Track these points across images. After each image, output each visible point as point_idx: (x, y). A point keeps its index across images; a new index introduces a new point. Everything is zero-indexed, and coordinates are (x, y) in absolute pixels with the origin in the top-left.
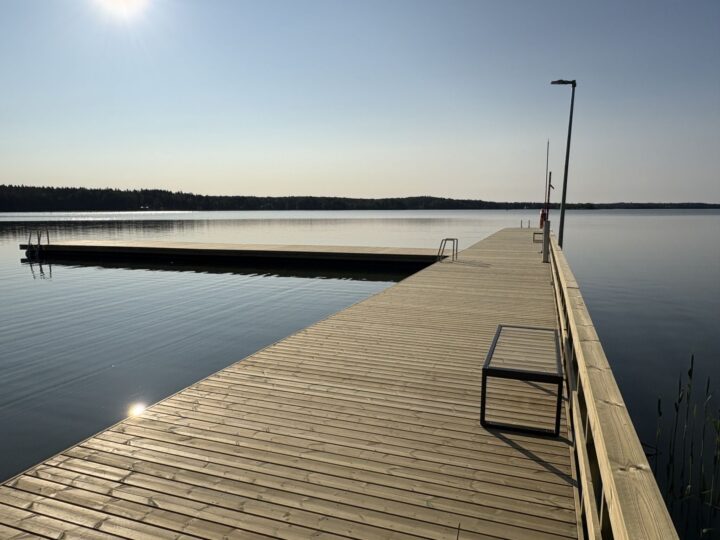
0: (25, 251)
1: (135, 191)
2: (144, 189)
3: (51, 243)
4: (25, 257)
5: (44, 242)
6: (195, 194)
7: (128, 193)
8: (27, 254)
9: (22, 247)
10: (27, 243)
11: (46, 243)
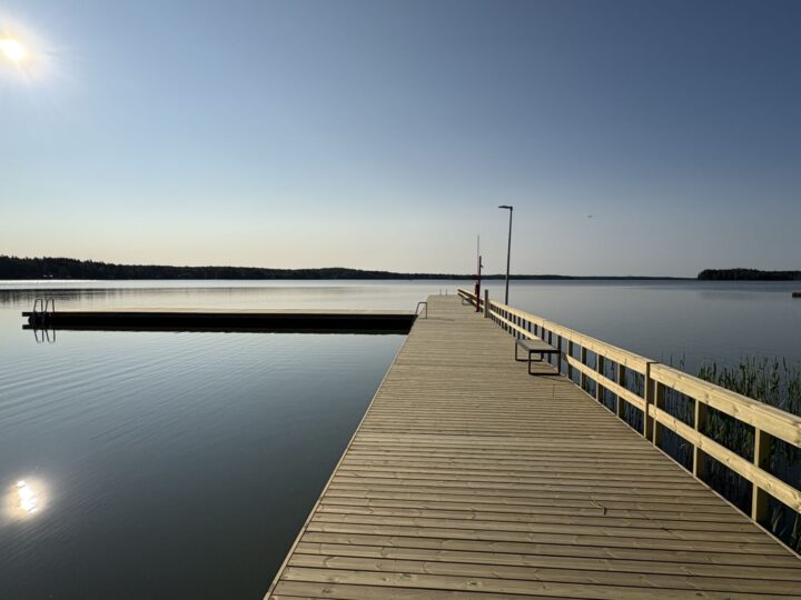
0: (27, 318)
1: (36, 259)
2: (47, 257)
3: (56, 310)
4: (27, 323)
6: (106, 263)
7: (27, 261)
8: (29, 320)
9: (25, 314)
10: (32, 311)
11: (52, 310)
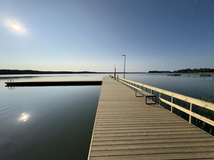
1: (24, 70)
3: (14, 82)
5: (12, 82)
8: (7, 84)
11: (13, 82)
